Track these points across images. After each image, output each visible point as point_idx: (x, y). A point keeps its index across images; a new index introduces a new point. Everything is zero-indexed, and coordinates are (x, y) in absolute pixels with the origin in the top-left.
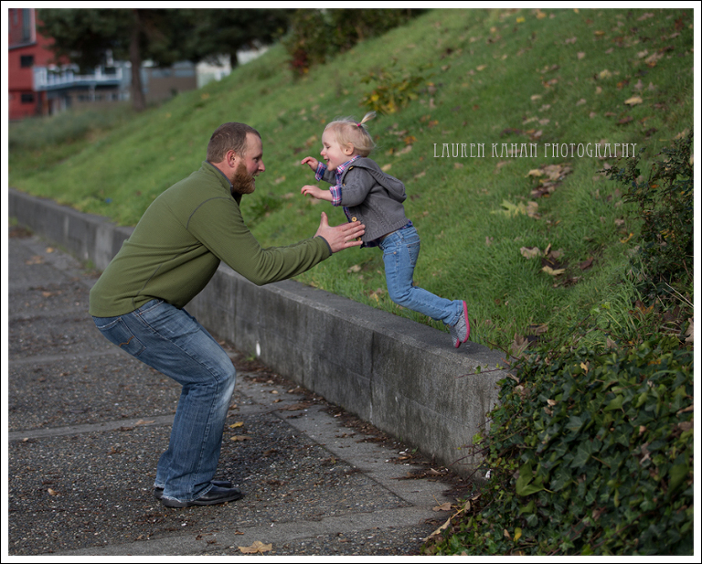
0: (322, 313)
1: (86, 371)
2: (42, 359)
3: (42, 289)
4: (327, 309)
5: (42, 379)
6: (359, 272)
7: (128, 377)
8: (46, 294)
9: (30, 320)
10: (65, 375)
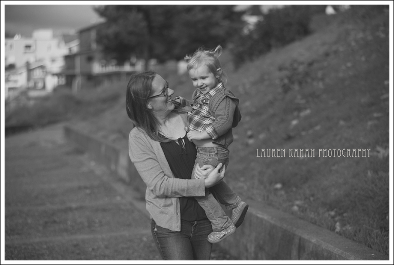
0: (262, 220)
1: (106, 247)
2: (80, 237)
3: (86, 188)
4: (266, 217)
5: (78, 252)
6: (281, 189)
7: (133, 253)
8: (88, 191)
9: (77, 209)
10: (93, 249)
